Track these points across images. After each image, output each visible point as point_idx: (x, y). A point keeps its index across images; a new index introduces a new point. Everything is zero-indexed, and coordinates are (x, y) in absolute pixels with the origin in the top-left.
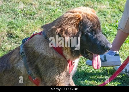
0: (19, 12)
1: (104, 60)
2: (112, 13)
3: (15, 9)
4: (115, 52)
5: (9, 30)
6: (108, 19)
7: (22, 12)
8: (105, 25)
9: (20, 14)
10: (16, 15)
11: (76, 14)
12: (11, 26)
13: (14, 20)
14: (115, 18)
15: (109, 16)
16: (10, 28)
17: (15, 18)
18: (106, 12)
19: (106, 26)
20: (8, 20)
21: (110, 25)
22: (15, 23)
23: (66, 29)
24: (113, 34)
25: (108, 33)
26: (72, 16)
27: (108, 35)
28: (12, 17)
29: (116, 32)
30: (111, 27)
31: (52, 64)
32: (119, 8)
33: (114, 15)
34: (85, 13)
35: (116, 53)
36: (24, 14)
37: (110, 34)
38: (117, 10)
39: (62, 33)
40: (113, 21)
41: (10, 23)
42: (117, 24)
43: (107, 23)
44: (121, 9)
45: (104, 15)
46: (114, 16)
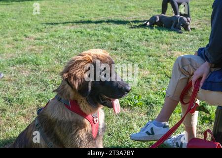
0: (49, 83)
1: (151, 133)
2: (157, 80)
3: (45, 80)
4: (163, 123)
5: (40, 103)
6: (153, 87)
7: (52, 82)
8: (149, 93)
9: (50, 85)
10: (46, 86)
11: (85, 56)
12: (41, 99)
13: (44, 92)
14: (161, 85)
15: (154, 83)
16: (40, 101)
17: (45, 90)
18: (150, 78)
19: (151, 95)
20: (37, 93)
21: (156, 93)
22: (46, 95)
23: (74, 73)
24: (161, 103)
25: (154, 103)
26: (81, 59)
27: (154, 105)
28: (41, 88)
29: (163, 101)
30: (157, 96)
31: (70, 127)
32: (165, 73)
33: (160, 81)
34: (95, 55)
35: (165, 124)
36: (55, 85)
37: (156, 104)
38: (163, 76)
39: (70, 79)
40: (159, 88)
41: (40, 95)
42: (164, 91)
43: (152, 91)
44: (168, 74)
45: (148, 82)
46: (160, 83)
